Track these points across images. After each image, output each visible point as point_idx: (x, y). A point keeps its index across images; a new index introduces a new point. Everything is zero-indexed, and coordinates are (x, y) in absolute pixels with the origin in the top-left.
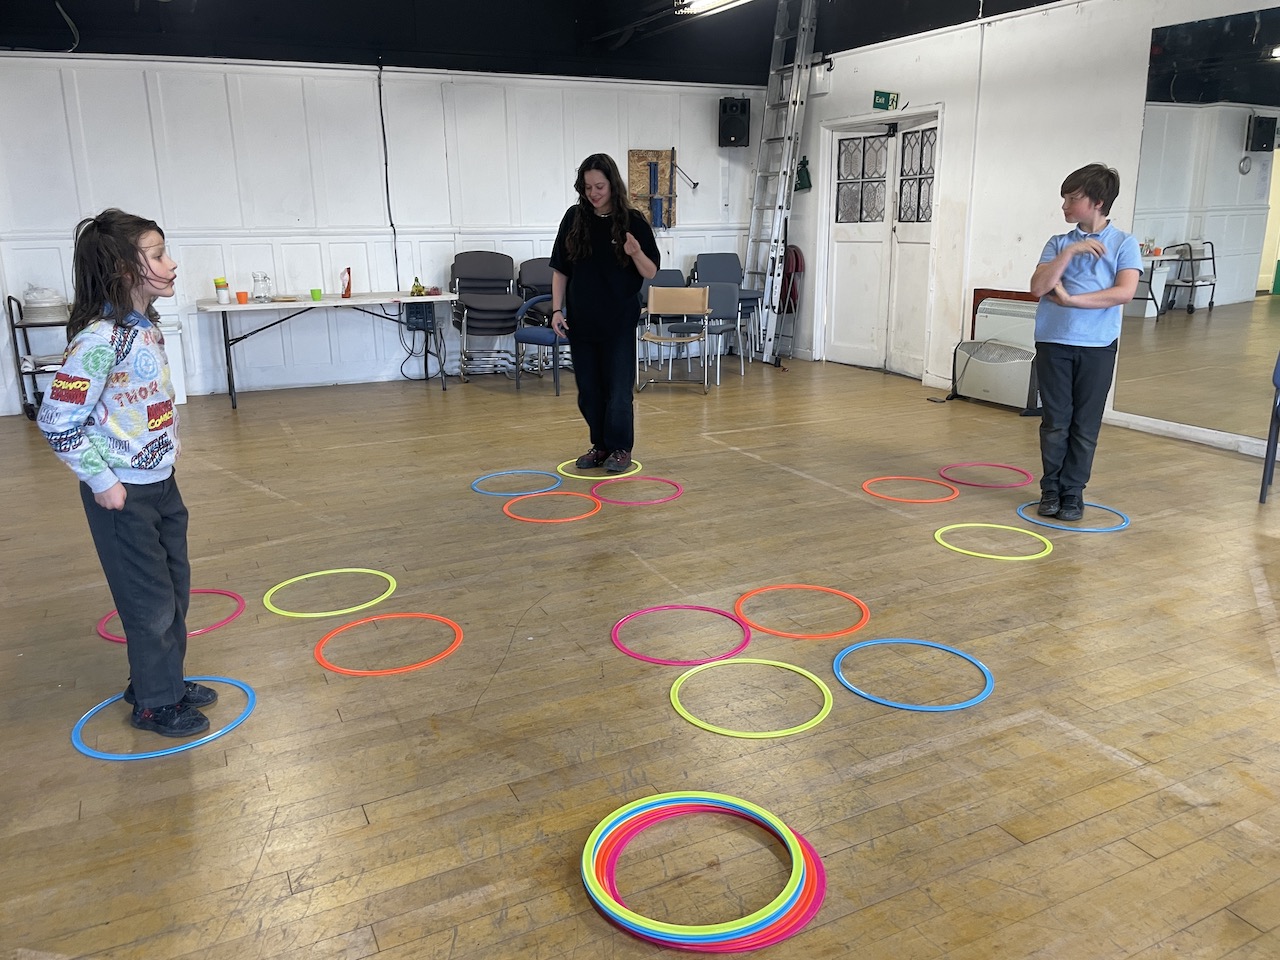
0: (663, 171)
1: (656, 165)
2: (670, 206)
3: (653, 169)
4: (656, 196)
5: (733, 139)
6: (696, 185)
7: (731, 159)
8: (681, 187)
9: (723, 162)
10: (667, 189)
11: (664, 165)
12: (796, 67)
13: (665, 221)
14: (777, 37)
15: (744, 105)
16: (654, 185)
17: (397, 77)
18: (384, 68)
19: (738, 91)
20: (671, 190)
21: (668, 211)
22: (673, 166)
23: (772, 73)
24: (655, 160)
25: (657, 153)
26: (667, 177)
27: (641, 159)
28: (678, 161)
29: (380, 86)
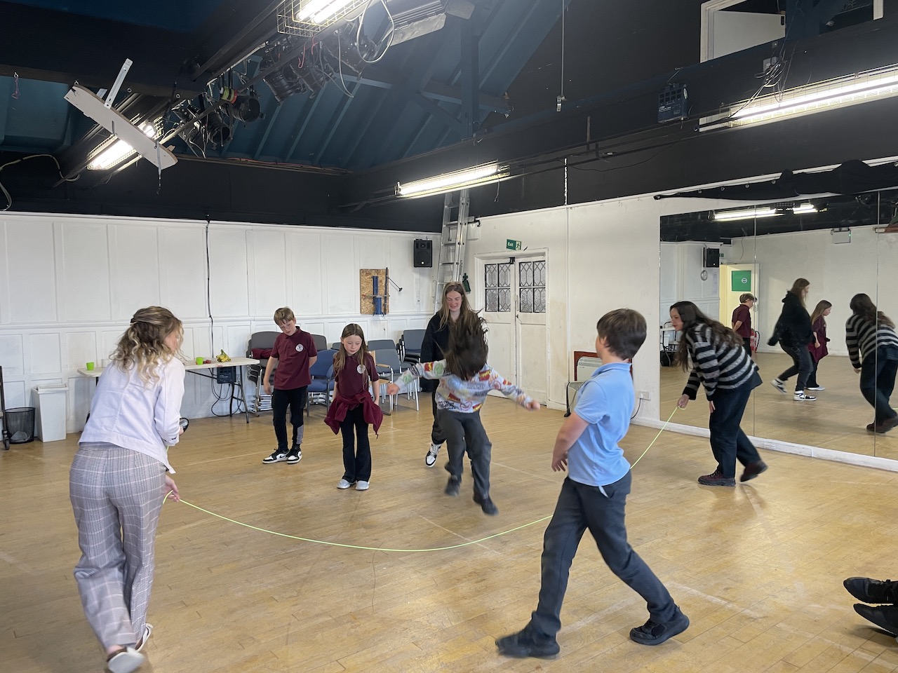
0: (381, 281)
1: (377, 278)
2: (385, 302)
3: (375, 280)
4: (378, 296)
5: (423, 263)
6: (401, 289)
7: (420, 274)
8: (392, 290)
9: (416, 276)
10: (384, 292)
11: (381, 278)
12: (459, 224)
13: (383, 311)
14: (446, 207)
15: (429, 244)
16: (375, 290)
17: (219, 228)
18: (211, 222)
19: (424, 236)
20: (386, 292)
21: (385, 305)
22: (387, 278)
23: (444, 226)
24: (376, 275)
25: (377, 271)
26: (384, 284)
27: (367, 274)
28: (390, 275)
29: (207, 232)
